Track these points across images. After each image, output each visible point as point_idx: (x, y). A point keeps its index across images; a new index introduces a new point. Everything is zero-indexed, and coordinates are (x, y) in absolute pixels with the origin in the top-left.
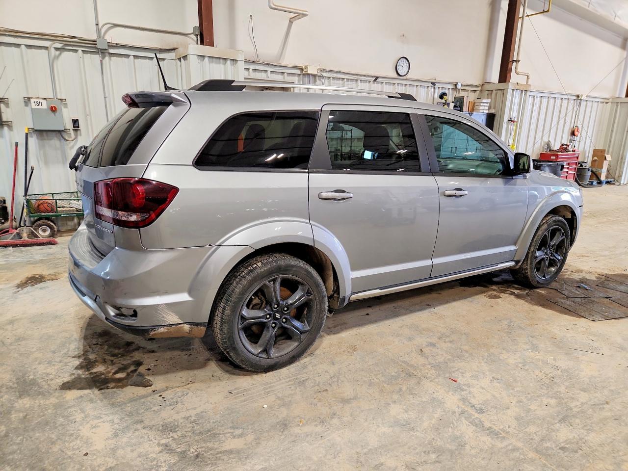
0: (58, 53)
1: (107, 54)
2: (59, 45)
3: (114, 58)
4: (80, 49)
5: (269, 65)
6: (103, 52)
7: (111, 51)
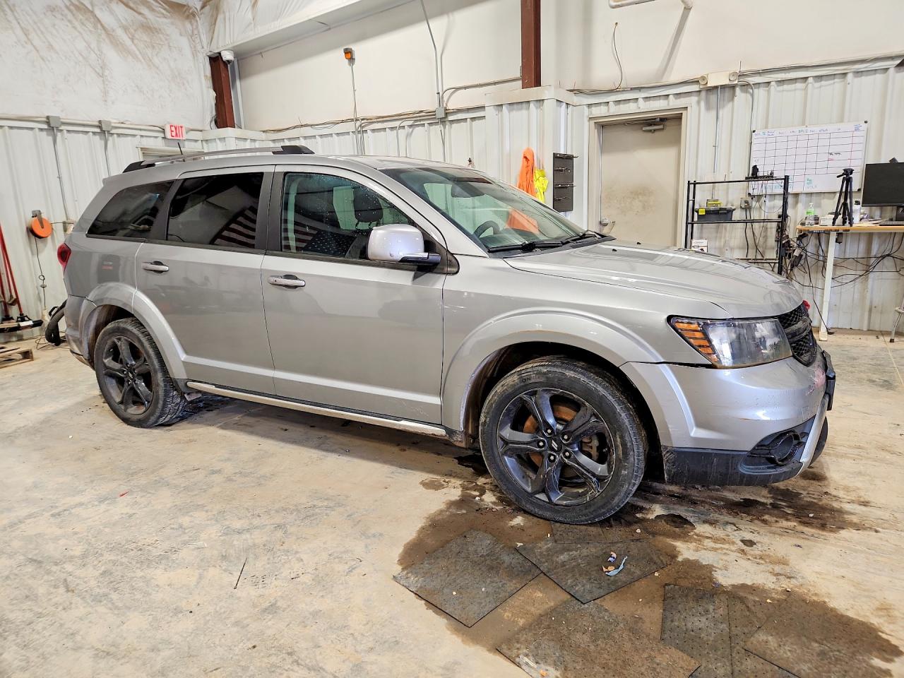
0: (411, 130)
1: (448, 123)
2: (411, 123)
3: (454, 125)
4: (426, 122)
5: (639, 89)
6: (443, 121)
7: (451, 118)
